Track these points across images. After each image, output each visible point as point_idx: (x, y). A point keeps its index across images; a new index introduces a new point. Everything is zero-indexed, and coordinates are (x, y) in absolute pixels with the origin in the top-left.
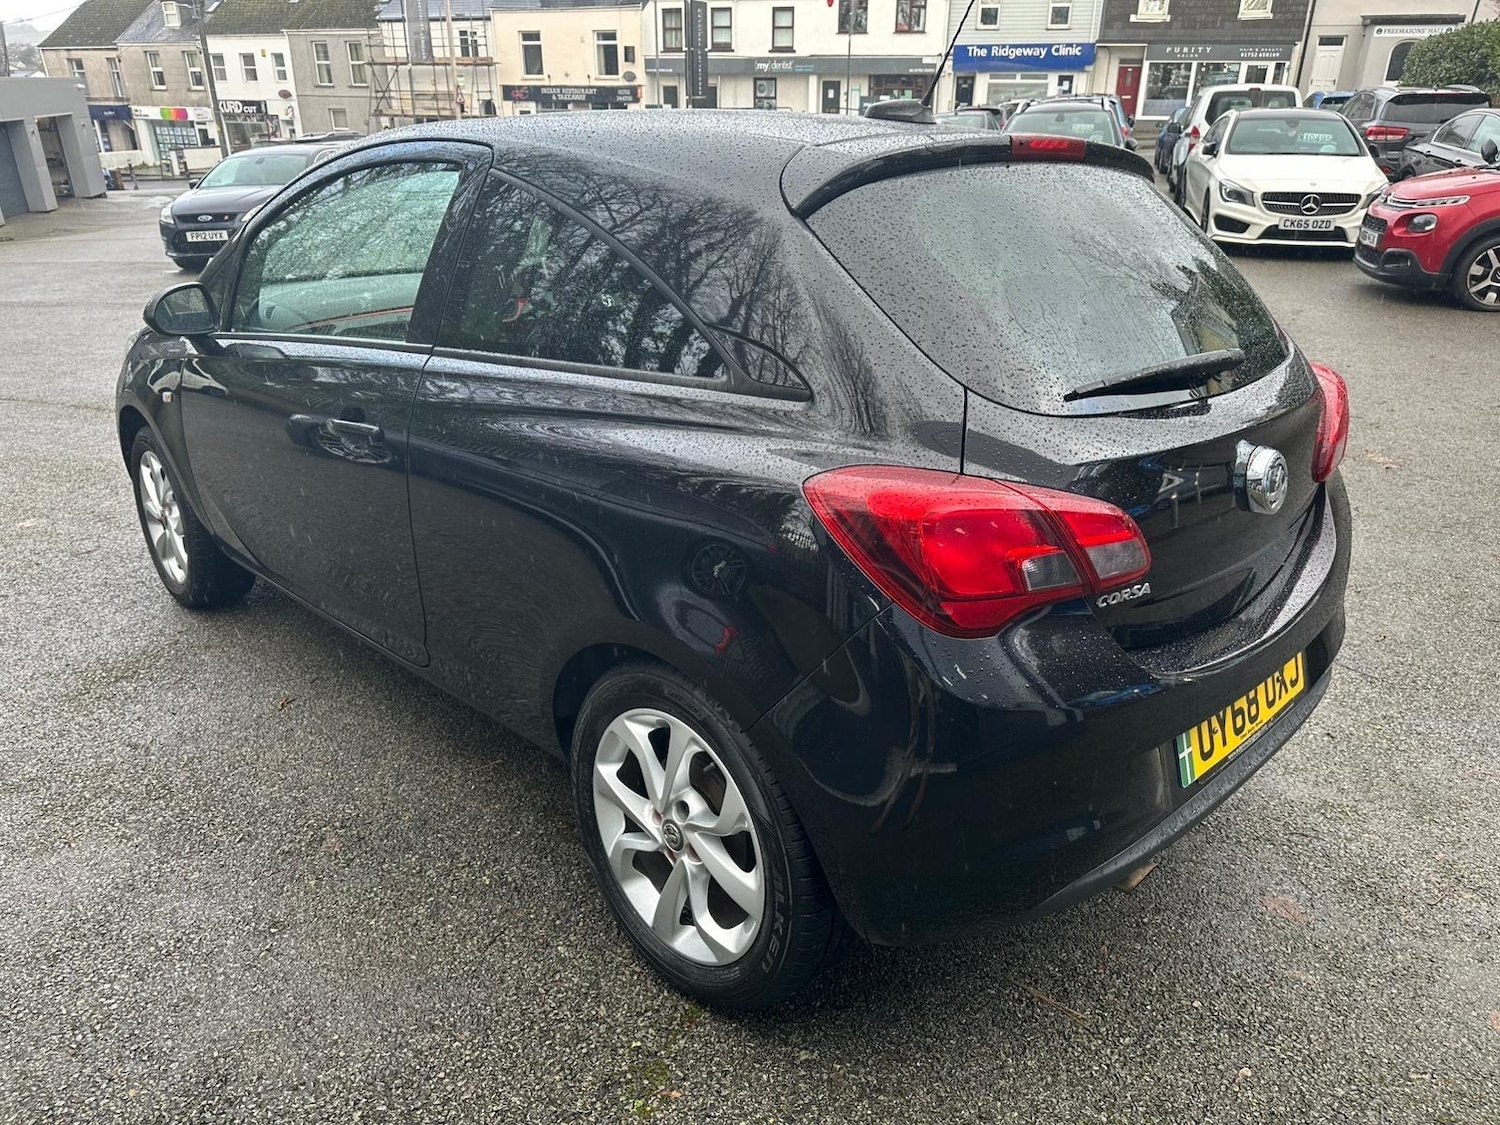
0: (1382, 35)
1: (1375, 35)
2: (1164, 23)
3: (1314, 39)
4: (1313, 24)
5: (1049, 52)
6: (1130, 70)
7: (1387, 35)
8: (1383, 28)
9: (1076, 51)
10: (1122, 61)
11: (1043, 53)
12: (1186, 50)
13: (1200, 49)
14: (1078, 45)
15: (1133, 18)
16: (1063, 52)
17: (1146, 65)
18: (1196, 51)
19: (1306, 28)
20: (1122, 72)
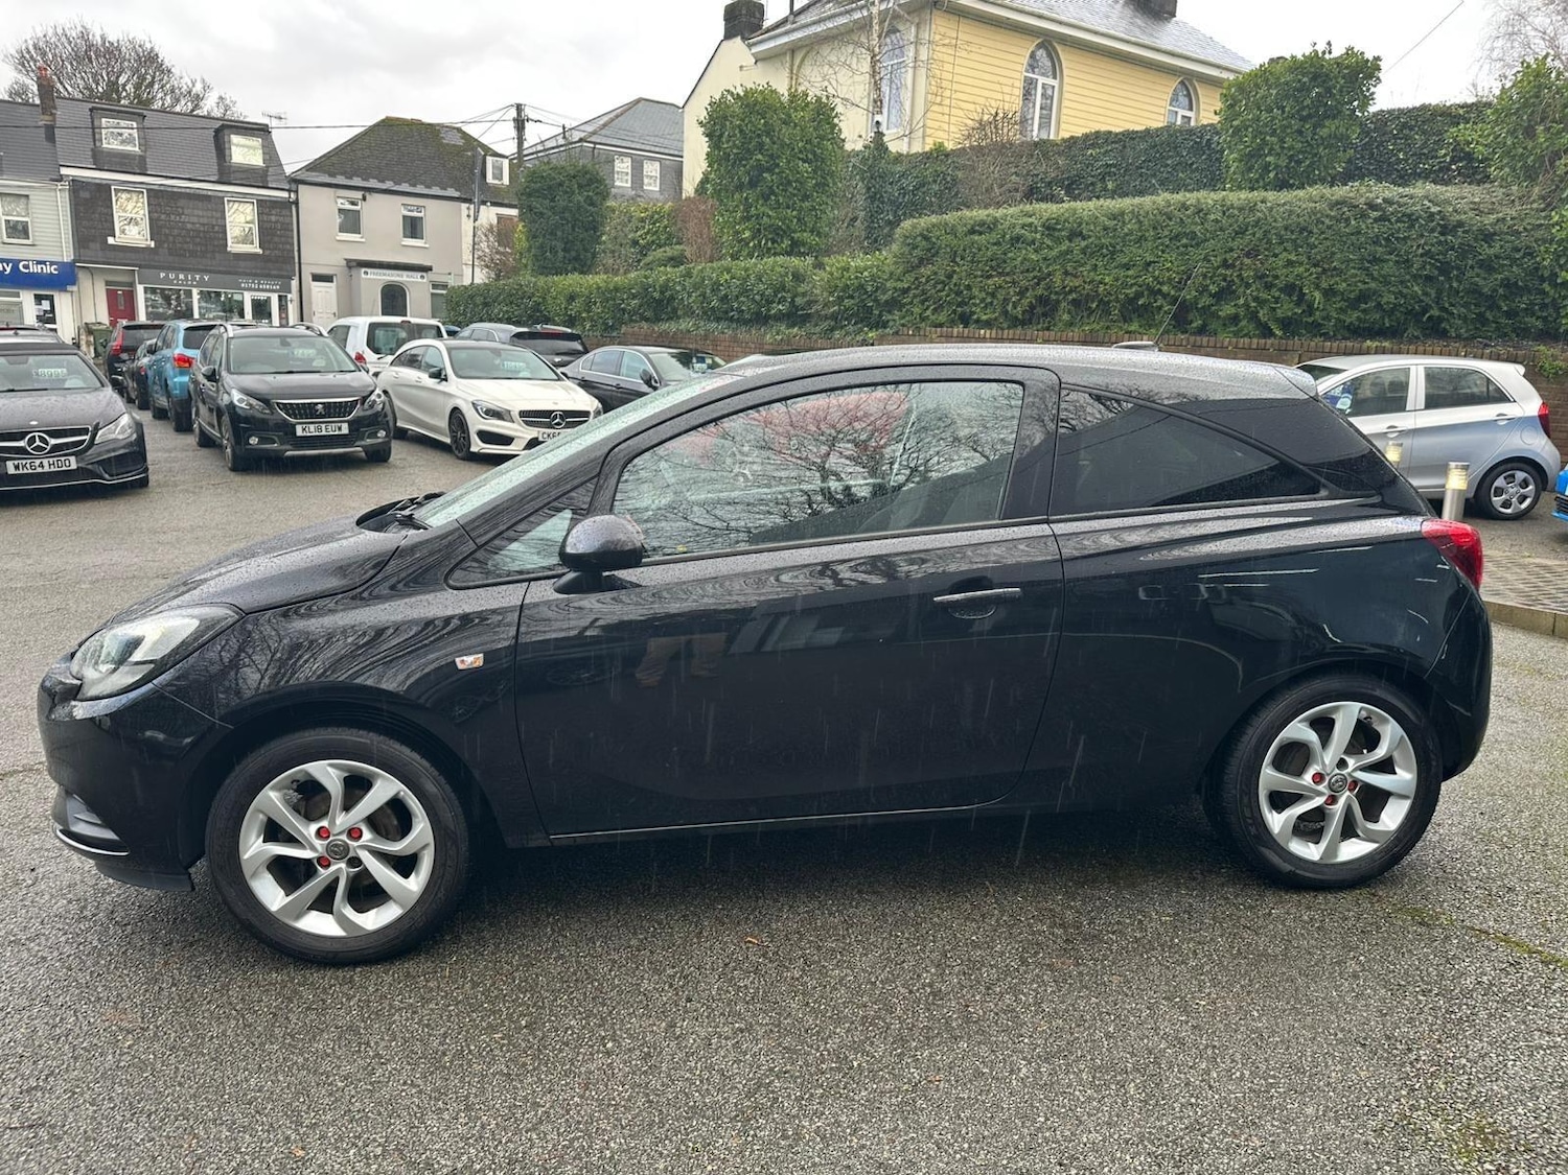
0: (369, 276)
1: (363, 276)
2: (148, 248)
3: (307, 277)
4: (302, 261)
5: (15, 268)
6: (120, 292)
7: (372, 277)
8: (369, 270)
9: (53, 269)
10: (108, 283)
11: (8, 270)
12: (181, 276)
13: (198, 276)
14: (52, 263)
15: (111, 240)
16: (36, 269)
17: (140, 289)
18: (194, 279)
19: (297, 265)
20: (112, 296)
